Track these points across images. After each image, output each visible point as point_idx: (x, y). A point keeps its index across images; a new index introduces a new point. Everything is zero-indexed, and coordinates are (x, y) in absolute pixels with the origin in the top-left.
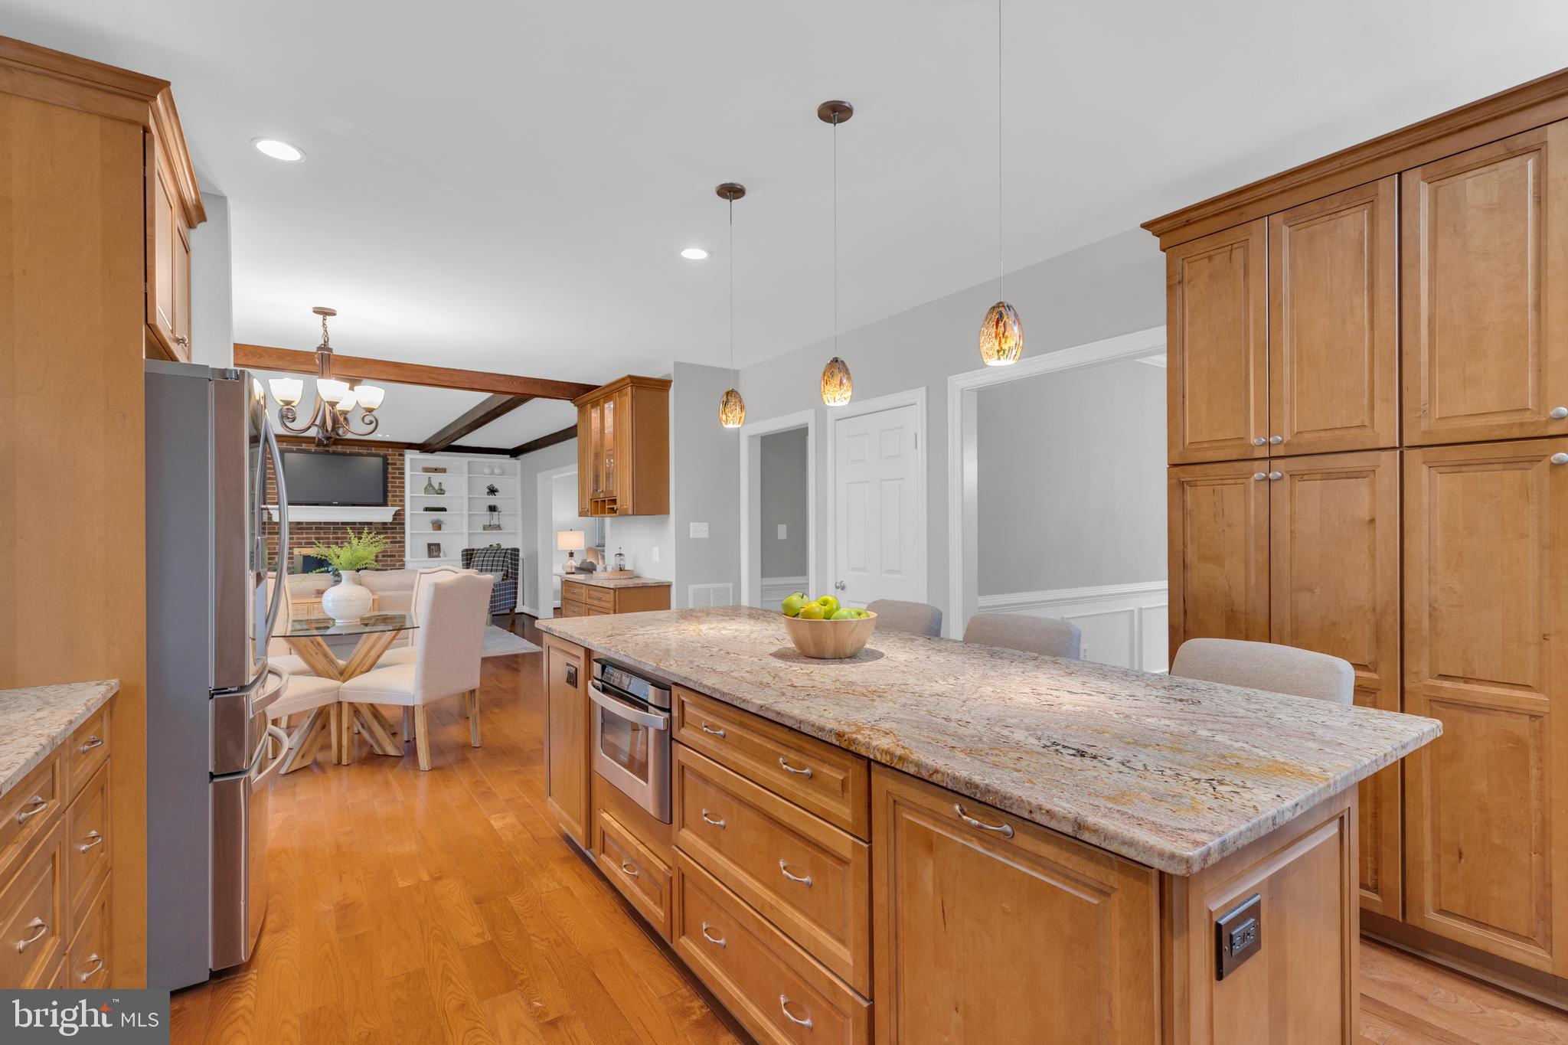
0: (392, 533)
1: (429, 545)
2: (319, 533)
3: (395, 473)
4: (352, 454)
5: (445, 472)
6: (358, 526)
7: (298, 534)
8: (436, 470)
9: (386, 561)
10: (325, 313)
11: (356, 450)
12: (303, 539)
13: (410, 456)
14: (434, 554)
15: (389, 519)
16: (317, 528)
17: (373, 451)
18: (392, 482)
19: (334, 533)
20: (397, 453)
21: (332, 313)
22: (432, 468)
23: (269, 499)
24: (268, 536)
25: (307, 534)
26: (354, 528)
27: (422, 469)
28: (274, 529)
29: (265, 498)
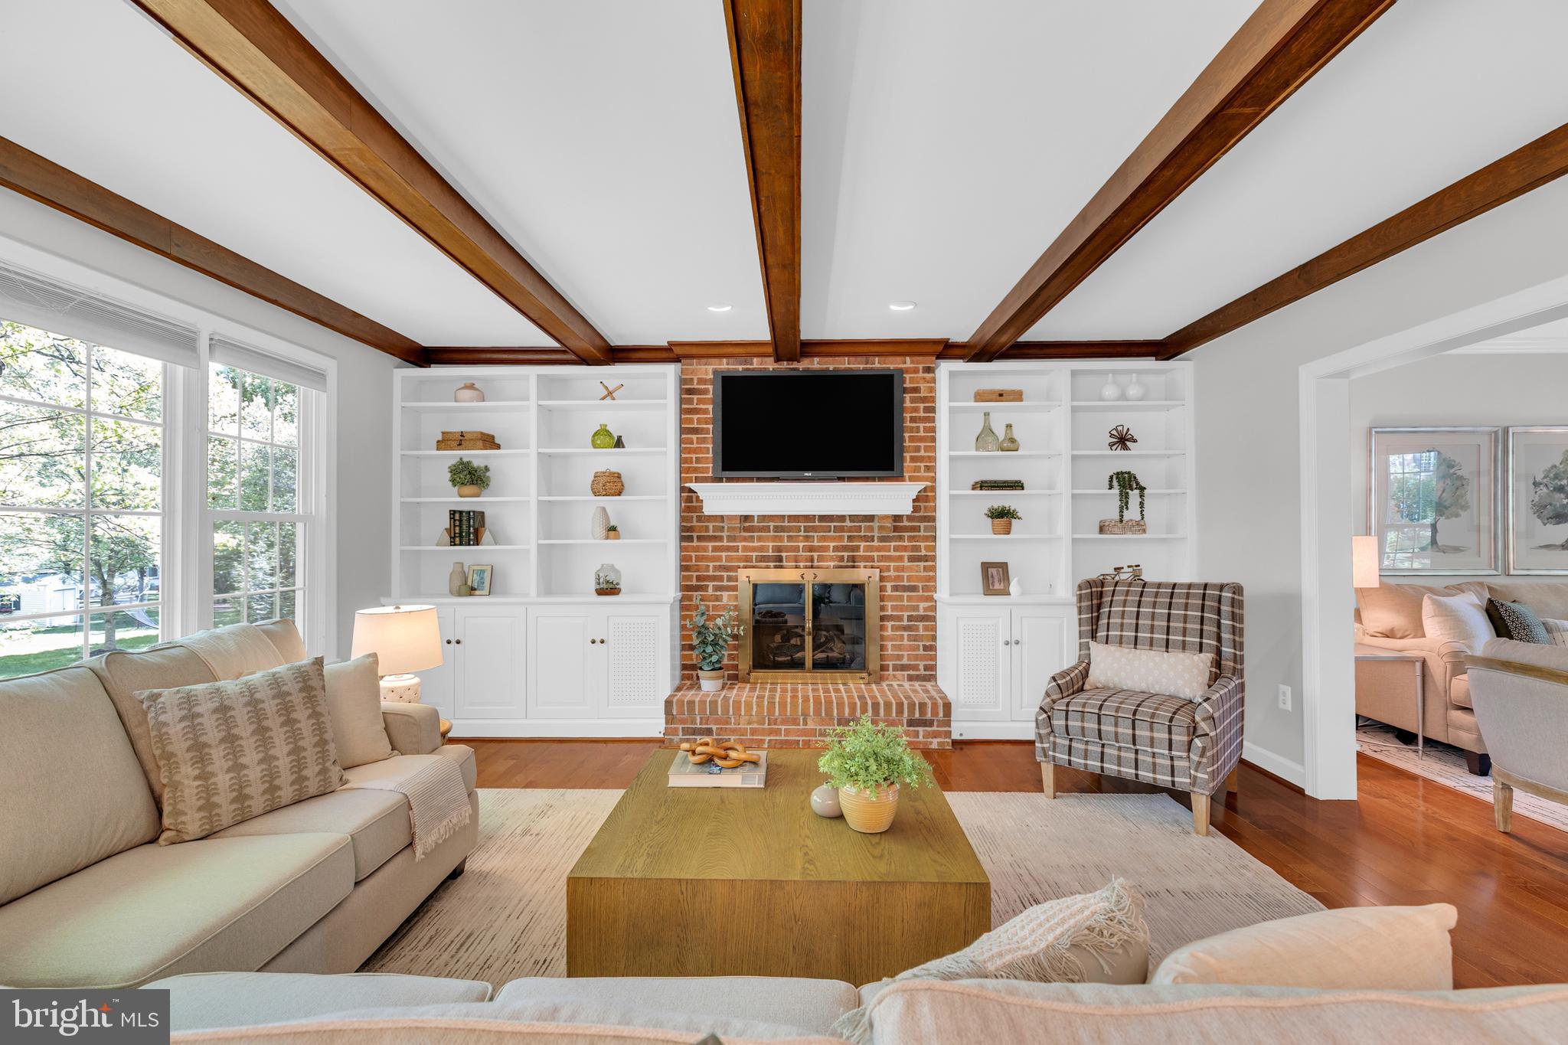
0: (911, 539)
1: (986, 567)
2: (781, 539)
3: (916, 410)
5: (1021, 400)
6: (848, 523)
7: (745, 539)
8: (1001, 396)
9: (901, 598)
12: (754, 549)
13: (945, 368)
14: (997, 586)
15: (906, 509)
16: (777, 529)
18: (911, 430)
20: (921, 366)
22: (992, 392)
23: (696, 470)
24: (695, 543)
25: (760, 539)
26: (842, 529)
27: (973, 399)
28: (707, 529)
29: (686, 469)
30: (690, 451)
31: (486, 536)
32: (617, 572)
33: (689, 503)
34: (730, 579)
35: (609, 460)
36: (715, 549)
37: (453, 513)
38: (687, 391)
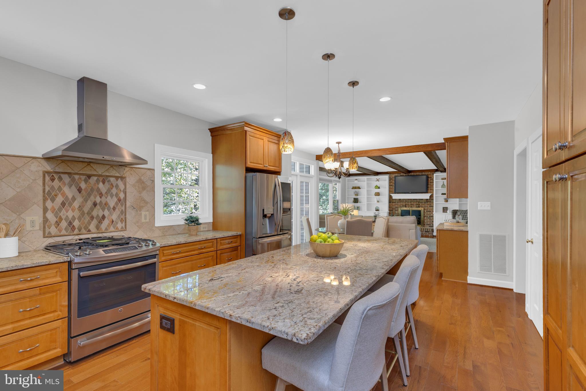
0: (430, 203)
1: (443, 208)
2: (406, 203)
3: (431, 181)
4: (416, 175)
6: (418, 200)
7: (400, 203)
9: (428, 213)
10: (339, 143)
11: (418, 174)
12: (401, 204)
13: (436, 174)
14: (445, 211)
15: (428, 198)
16: (405, 201)
17: (423, 173)
18: (430, 184)
19: (411, 203)
20: (432, 173)
21: (340, 143)
22: (444, 178)
23: (391, 192)
24: (391, 203)
25: (402, 203)
26: (417, 201)
27: (441, 179)
28: (393, 201)
29: (390, 192)
30: (391, 189)
31: (359, 202)
32: (379, 208)
33: (390, 197)
34: (397, 209)
35: (377, 190)
36: (395, 204)
37: (354, 198)
38: (390, 179)
